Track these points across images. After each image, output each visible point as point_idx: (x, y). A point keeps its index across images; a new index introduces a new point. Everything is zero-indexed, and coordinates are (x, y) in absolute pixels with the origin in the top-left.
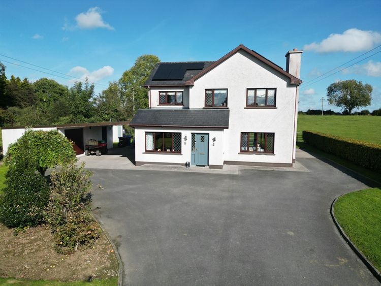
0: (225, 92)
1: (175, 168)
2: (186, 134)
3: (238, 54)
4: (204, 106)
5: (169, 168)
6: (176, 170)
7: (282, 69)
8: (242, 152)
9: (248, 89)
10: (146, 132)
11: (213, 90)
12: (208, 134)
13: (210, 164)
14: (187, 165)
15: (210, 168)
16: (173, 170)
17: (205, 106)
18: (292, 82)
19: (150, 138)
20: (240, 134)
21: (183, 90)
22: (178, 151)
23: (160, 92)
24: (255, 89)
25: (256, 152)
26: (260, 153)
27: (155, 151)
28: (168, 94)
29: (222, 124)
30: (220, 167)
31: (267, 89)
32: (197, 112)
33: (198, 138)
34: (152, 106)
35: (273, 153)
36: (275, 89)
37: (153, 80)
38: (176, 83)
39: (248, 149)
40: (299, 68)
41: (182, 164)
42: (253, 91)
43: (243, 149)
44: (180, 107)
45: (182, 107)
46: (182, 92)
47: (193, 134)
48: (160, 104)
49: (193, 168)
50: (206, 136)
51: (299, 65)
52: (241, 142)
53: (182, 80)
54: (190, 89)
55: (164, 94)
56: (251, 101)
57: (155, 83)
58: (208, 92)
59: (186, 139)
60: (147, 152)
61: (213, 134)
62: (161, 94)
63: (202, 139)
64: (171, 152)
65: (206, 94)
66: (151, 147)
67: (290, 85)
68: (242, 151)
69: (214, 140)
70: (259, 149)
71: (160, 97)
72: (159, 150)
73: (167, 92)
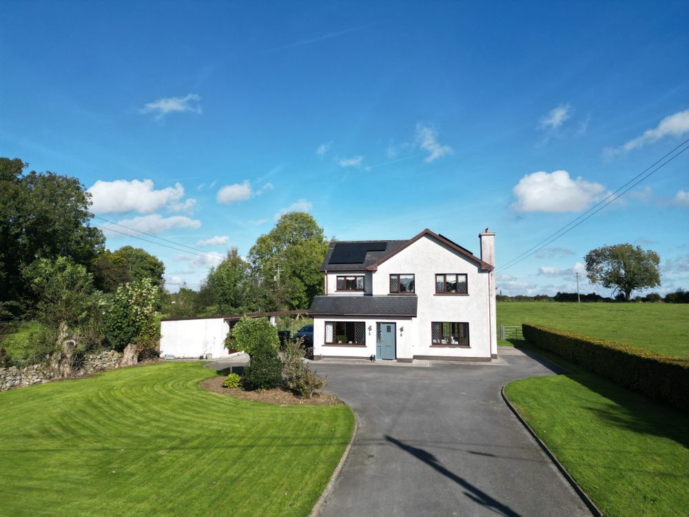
0: (411, 277)
1: (359, 361)
2: (371, 323)
3: (424, 238)
4: (389, 293)
5: (353, 361)
6: (361, 363)
7: (472, 254)
8: (434, 345)
9: (437, 275)
10: (326, 322)
11: (399, 275)
12: (395, 323)
13: (398, 357)
14: (372, 358)
15: (398, 362)
16: (357, 363)
17: (391, 292)
18: (484, 268)
19: (330, 328)
20: (431, 323)
21: (364, 275)
22: (361, 342)
23: (338, 277)
24: (444, 275)
25: (449, 344)
26: (454, 346)
27: (335, 343)
28: (347, 278)
29: (410, 312)
30: (409, 361)
31: (457, 275)
32: (382, 299)
33: (384, 327)
34: (329, 293)
35: (469, 345)
36: (466, 275)
37: (330, 263)
38: (356, 266)
39: (441, 341)
40: (493, 251)
41: (366, 358)
42: (443, 277)
43: (435, 341)
44: (361, 294)
45: (363, 293)
47: (378, 324)
48: (338, 290)
49: (379, 361)
50: (392, 326)
51: (493, 248)
52: (433, 333)
53: (362, 263)
54: (373, 275)
55: (343, 279)
56: (442, 288)
57: (333, 266)
58: (393, 277)
59: (370, 329)
60: (327, 344)
61: (400, 323)
62: (339, 278)
63: (389, 329)
64: (354, 344)
65: (391, 279)
66: (330, 339)
67: (481, 271)
68: (433, 344)
69: (402, 330)
70: (453, 342)
71: (338, 282)
72: (340, 342)
73: (346, 276)
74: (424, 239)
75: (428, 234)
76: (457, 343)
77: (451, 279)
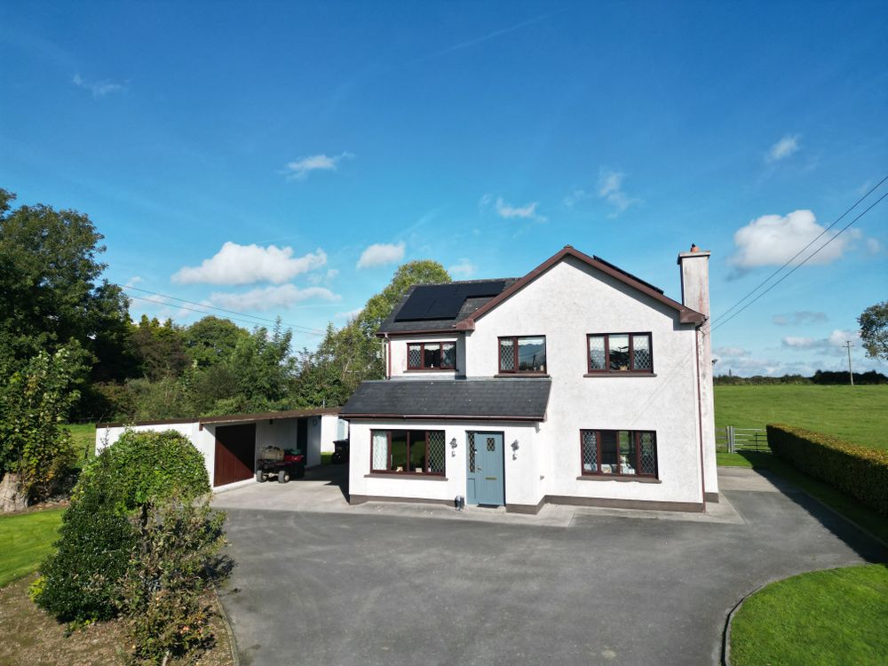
0: (539, 342)
1: (430, 510)
2: (456, 433)
3: (563, 265)
4: (497, 373)
5: (419, 510)
6: (431, 515)
7: (661, 292)
8: (586, 474)
9: (589, 336)
10: (372, 430)
11: (515, 338)
12: (502, 433)
13: (507, 502)
14: (458, 503)
15: (508, 511)
16: (425, 515)
17: (500, 371)
18: (686, 319)
19: (382, 442)
20: (578, 433)
21: (455, 340)
22: (439, 473)
23: (409, 344)
24: (606, 336)
25: (617, 475)
26: (627, 478)
27: (390, 471)
28: (426, 347)
29: (533, 415)
30: (531, 510)
31: (631, 335)
32: (481, 384)
33: (481, 441)
34: (393, 374)
35: (657, 477)
36: (649, 334)
37: (397, 321)
38: (441, 325)
39: (599, 467)
40: (706, 289)
41: (447, 502)
42: (601, 340)
43: (588, 467)
44: (449, 375)
45: (453, 374)
46: (454, 343)
47: (470, 434)
48: (410, 368)
49: (471, 511)
50: (497, 438)
51: (706, 282)
52: (583, 451)
53: (454, 318)
54: (467, 338)
55: (418, 348)
56: (601, 361)
57: (401, 326)
58: (505, 343)
59: (454, 445)
60: (375, 473)
61: (512, 433)
62: (412, 348)
63: (491, 445)
64: (425, 475)
65: (501, 347)
66: (381, 464)
67: (679, 326)
68: (584, 473)
69: (515, 446)
70: (626, 469)
71: (410, 354)
72: (399, 469)
73: (422, 344)
74: (563, 267)
75: (570, 256)
76: (632, 472)
77: (618, 344)
